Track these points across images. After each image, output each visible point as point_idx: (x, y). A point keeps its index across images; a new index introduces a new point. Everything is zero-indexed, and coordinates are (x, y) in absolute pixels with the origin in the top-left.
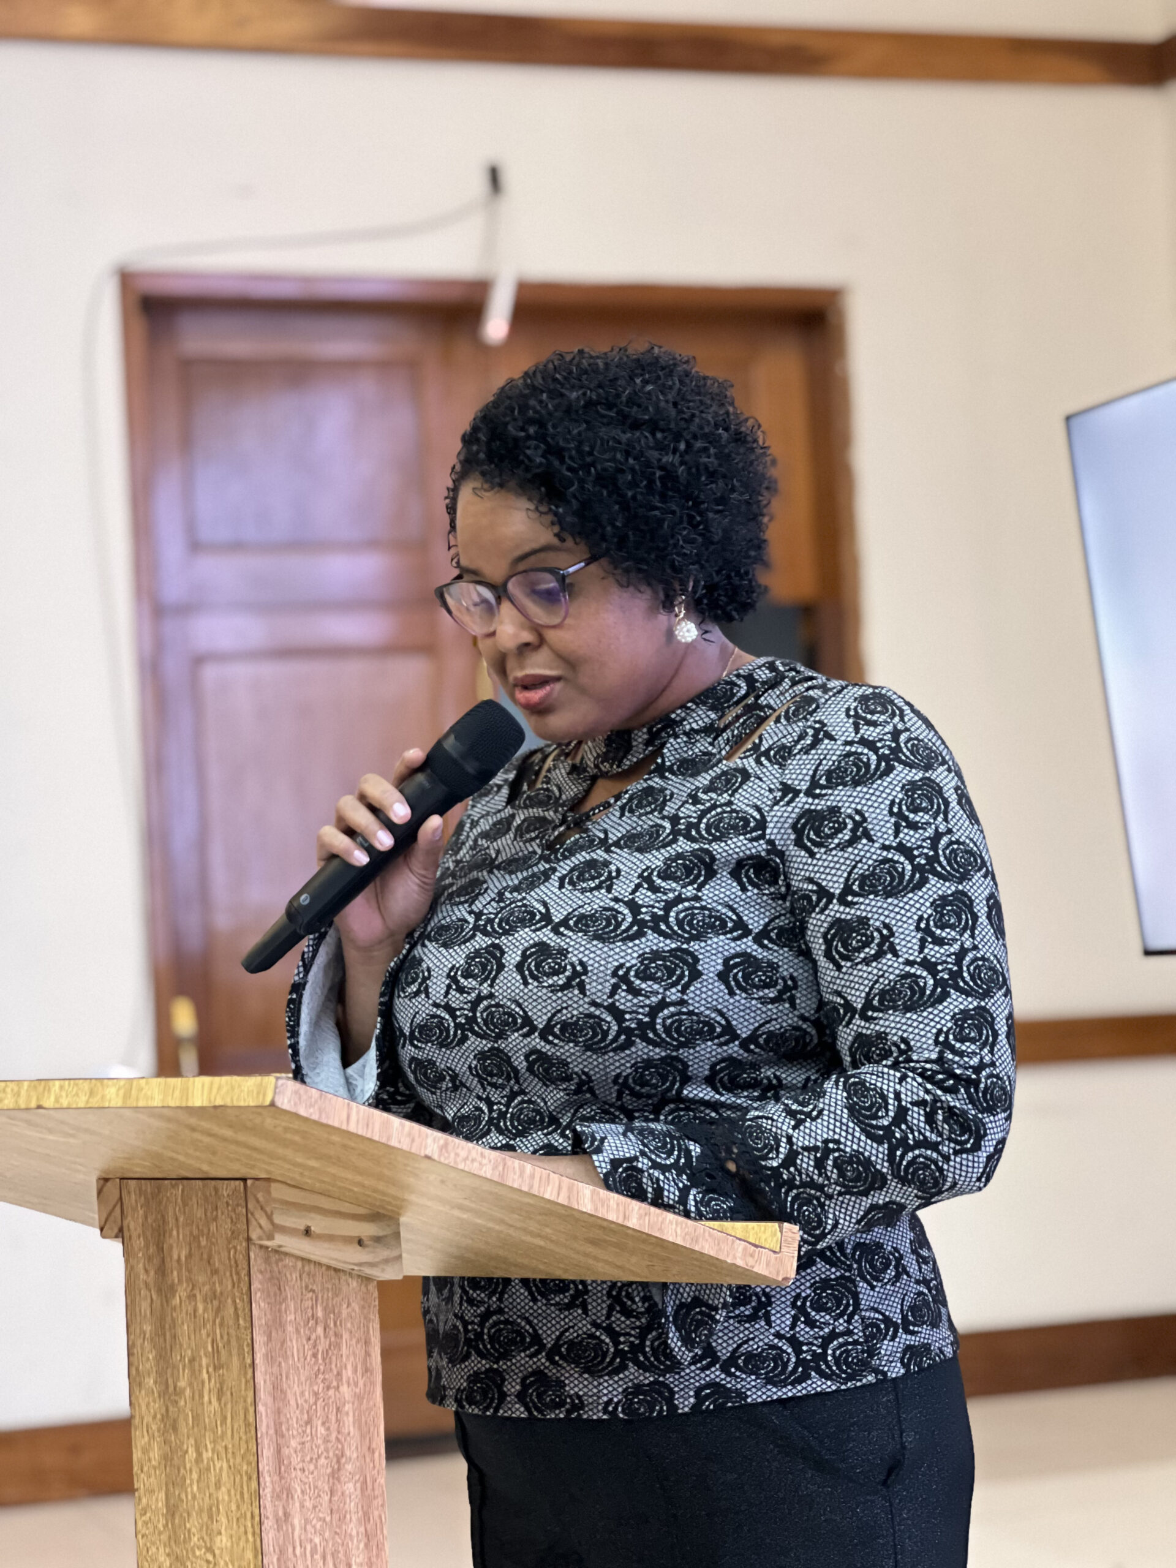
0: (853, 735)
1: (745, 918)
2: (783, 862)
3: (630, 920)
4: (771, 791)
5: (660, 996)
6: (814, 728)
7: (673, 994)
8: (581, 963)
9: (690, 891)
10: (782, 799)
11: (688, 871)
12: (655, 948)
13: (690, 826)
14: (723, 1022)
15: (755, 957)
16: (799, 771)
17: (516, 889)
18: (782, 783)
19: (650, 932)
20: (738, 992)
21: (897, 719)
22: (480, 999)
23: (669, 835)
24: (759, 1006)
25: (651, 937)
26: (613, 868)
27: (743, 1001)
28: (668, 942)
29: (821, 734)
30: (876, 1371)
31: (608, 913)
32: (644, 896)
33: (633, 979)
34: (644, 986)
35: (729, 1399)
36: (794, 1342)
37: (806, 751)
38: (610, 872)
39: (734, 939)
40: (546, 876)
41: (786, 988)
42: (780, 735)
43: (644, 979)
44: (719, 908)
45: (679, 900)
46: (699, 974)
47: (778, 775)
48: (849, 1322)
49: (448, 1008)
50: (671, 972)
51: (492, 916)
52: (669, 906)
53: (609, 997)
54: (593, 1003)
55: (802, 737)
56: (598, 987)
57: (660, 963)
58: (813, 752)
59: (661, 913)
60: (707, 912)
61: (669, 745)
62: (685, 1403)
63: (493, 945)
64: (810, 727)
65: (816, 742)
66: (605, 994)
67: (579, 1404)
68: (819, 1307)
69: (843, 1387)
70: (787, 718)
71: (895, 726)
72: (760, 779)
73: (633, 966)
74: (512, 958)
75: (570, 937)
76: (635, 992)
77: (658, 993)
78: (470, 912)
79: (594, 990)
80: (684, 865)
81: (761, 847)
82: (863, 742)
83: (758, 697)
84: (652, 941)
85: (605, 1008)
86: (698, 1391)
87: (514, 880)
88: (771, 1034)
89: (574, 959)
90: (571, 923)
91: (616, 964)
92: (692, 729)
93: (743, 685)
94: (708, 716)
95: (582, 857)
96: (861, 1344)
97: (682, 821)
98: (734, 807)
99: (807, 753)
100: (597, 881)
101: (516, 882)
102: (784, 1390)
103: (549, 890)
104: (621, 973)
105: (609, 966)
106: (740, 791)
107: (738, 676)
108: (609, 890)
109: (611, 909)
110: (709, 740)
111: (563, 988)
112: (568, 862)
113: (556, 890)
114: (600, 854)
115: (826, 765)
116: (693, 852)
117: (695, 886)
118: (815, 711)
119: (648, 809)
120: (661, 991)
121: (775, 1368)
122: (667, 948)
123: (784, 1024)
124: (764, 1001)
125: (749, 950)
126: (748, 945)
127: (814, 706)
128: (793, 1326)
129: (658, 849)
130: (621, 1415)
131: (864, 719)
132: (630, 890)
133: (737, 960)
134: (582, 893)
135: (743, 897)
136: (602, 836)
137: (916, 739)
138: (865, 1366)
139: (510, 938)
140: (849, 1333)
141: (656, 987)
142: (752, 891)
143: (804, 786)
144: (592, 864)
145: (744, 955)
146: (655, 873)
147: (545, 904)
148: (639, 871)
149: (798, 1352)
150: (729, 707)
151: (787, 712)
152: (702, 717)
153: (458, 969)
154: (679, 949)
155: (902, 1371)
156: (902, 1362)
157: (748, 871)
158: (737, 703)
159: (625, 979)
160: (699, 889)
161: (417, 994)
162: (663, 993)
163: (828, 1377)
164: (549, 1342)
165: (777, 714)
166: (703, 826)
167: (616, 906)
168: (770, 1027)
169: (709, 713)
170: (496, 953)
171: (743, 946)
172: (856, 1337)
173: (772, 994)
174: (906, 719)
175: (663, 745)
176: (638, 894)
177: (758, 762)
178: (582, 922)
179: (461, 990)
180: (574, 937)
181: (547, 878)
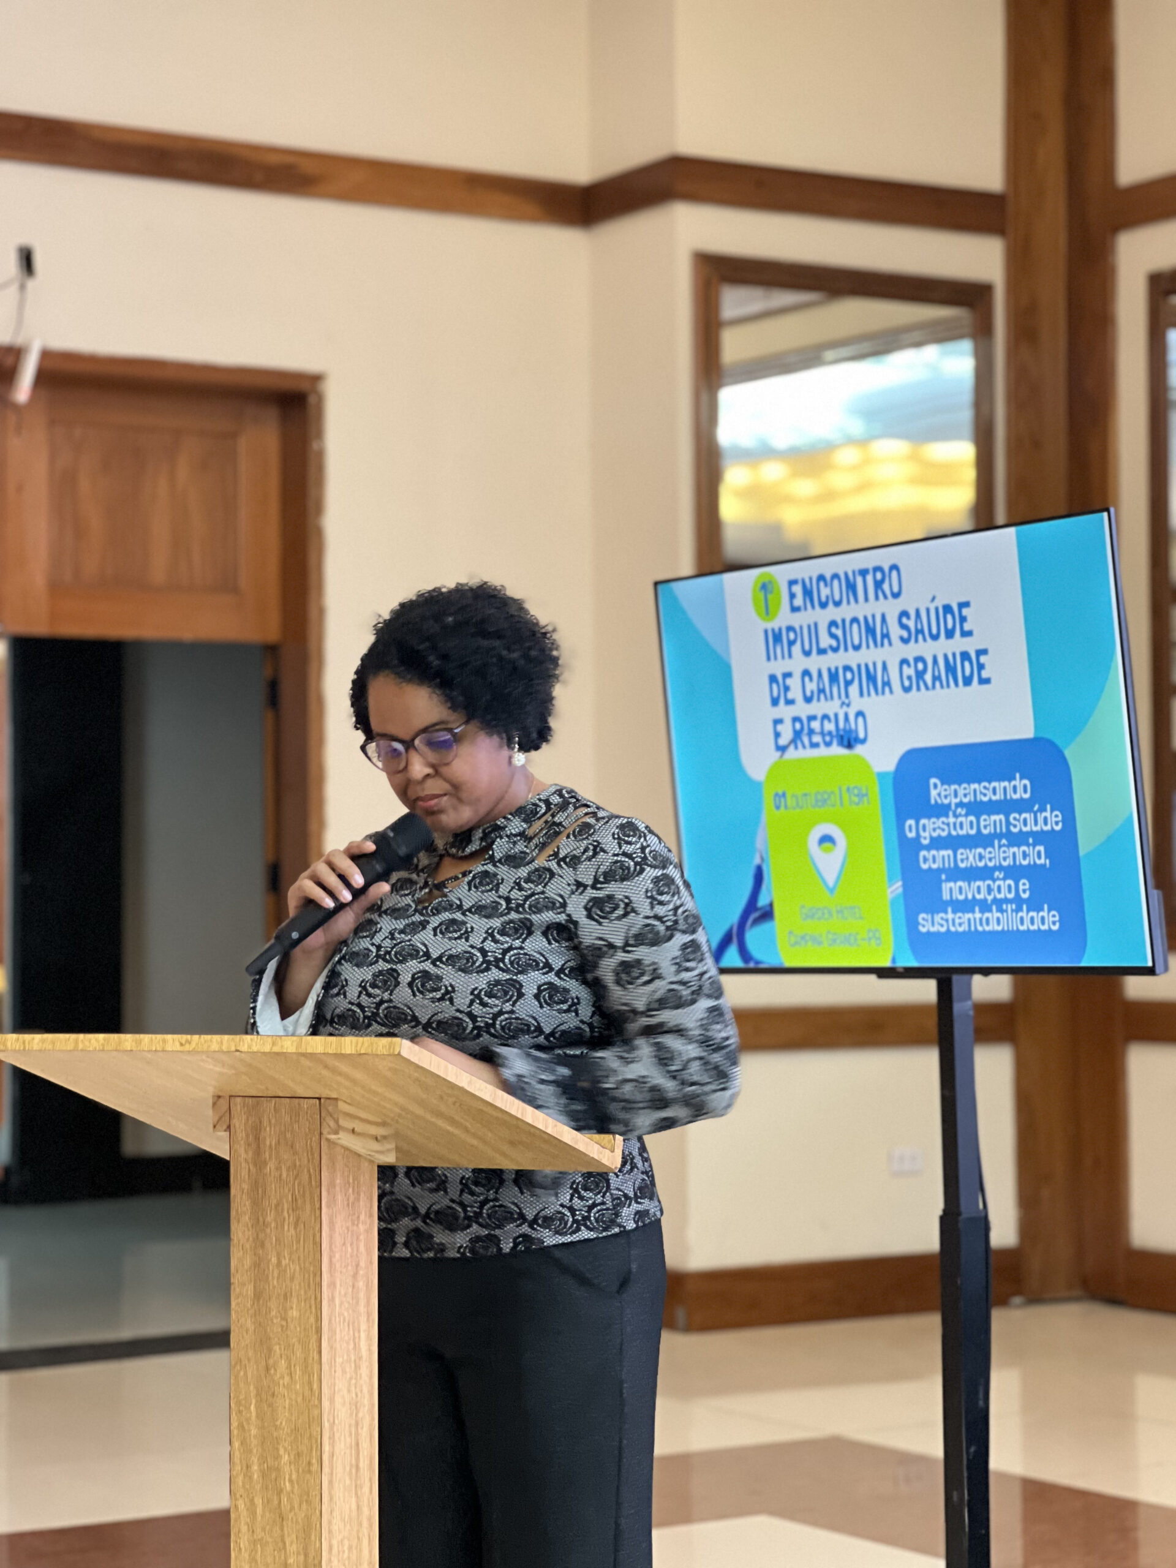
0: (618, 850)
1: (550, 961)
2: (576, 928)
3: (481, 960)
4: (569, 885)
5: (499, 1008)
6: (593, 845)
7: (508, 1007)
8: (451, 985)
9: (517, 943)
10: (576, 890)
11: (516, 930)
12: (497, 978)
13: (518, 905)
14: (536, 1024)
15: (556, 985)
16: (586, 873)
17: (402, 932)
18: (576, 881)
19: (493, 968)
20: (545, 1006)
21: (642, 839)
22: (382, 1002)
23: (505, 910)
24: (557, 1014)
25: (494, 971)
26: (469, 926)
27: (548, 1012)
28: (505, 974)
29: (598, 849)
30: (620, 1226)
31: (468, 955)
32: (489, 945)
33: (483, 997)
34: (489, 1001)
35: (532, 1244)
36: (572, 1210)
37: (589, 859)
38: (467, 928)
39: (544, 974)
40: (423, 925)
41: (573, 1004)
42: (572, 848)
43: (490, 997)
44: (535, 954)
45: (510, 948)
46: (523, 995)
47: (572, 875)
48: (603, 1197)
49: (359, 1005)
50: (506, 993)
51: (389, 949)
52: (505, 952)
53: (468, 1007)
54: (458, 1010)
55: (586, 850)
56: (462, 1000)
57: (500, 987)
58: (594, 860)
59: (500, 956)
60: (528, 957)
61: (496, 843)
62: (507, 1246)
63: (391, 969)
64: (590, 844)
65: (595, 854)
66: (465, 1005)
67: (442, 1248)
68: (586, 1189)
69: (600, 1236)
70: (575, 836)
71: (642, 844)
72: (561, 877)
73: (483, 989)
74: (405, 978)
75: (443, 969)
76: (484, 1005)
77: (498, 1006)
78: (373, 944)
79: (458, 1003)
80: (514, 927)
81: (562, 918)
82: (625, 854)
83: (553, 816)
84: (495, 974)
85: (465, 1013)
86: (515, 1239)
87: (400, 924)
88: (563, 1032)
89: (447, 983)
90: (444, 959)
91: (473, 987)
92: (511, 834)
93: (543, 806)
94: (521, 826)
95: (446, 916)
96: (611, 1210)
97: (513, 902)
98: (546, 895)
99: (590, 860)
100: (459, 933)
101: (402, 927)
102: (566, 1238)
103: (426, 935)
104: (476, 992)
105: (469, 988)
106: (549, 884)
107: (540, 800)
108: (467, 940)
109: (469, 952)
110: (525, 844)
111: (439, 1000)
112: (436, 917)
113: (432, 937)
114: (458, 916)
115: (602, 869)
116: (520, 920)
117: (521, 940)
118: (593, 834)
119: (488, 888)
120: (500, 1004)
121: (560, 1224)
122: (504, 979)
123: (571, 1026)
124: (560, 1011)
125: (552, 981)
126: (551, 977)
127: (592, 830)
128: (571, 1200)
129: (498, 918)
130: (468, 1254)
131: (624, 840)
132: (480, 941)
133: (546, 987)
134: (450, 940)
135: (550, 948)
136: (458, 903)
137: (654, 851)
138: (613, 1222)
139: (403, 965)
140: (603, 1203)
141: (497, 1002)
142: (555, 945)
143: (590, 882)
144: (453, 922)
145: (550, 983)
146: (496, 931)
147: (425, 946)
148: (486, 929)
149: (573, 1215)
150: (534, 820)
151: (574, 832)
152: (516, 825)
153: (367, 982)
154: (511, 979)
155: (635, 1226)
156: (634, 1220)
157: (552, 932)
158: (539, 818)
159: (478, 996)
160: (523, 942)
161: (338, 994)
162: (501, 1006)
163: (591, 1230)
164: (423, 1211)
165: (567, 832)
166: (526, 906)
167: (472, 951)
168: (563, 1028)
169: (522, 824)
170: (393, 974)
171: (549, 978)
172: (608, 1206)
173: (565, 1007)
174: (648, 838)
175: (493, 842)
176: (485, 944)
177: (558, 864)
178: (452, 960)
179: (369, 995)
180: (446, 969)
181: (424, 928)
